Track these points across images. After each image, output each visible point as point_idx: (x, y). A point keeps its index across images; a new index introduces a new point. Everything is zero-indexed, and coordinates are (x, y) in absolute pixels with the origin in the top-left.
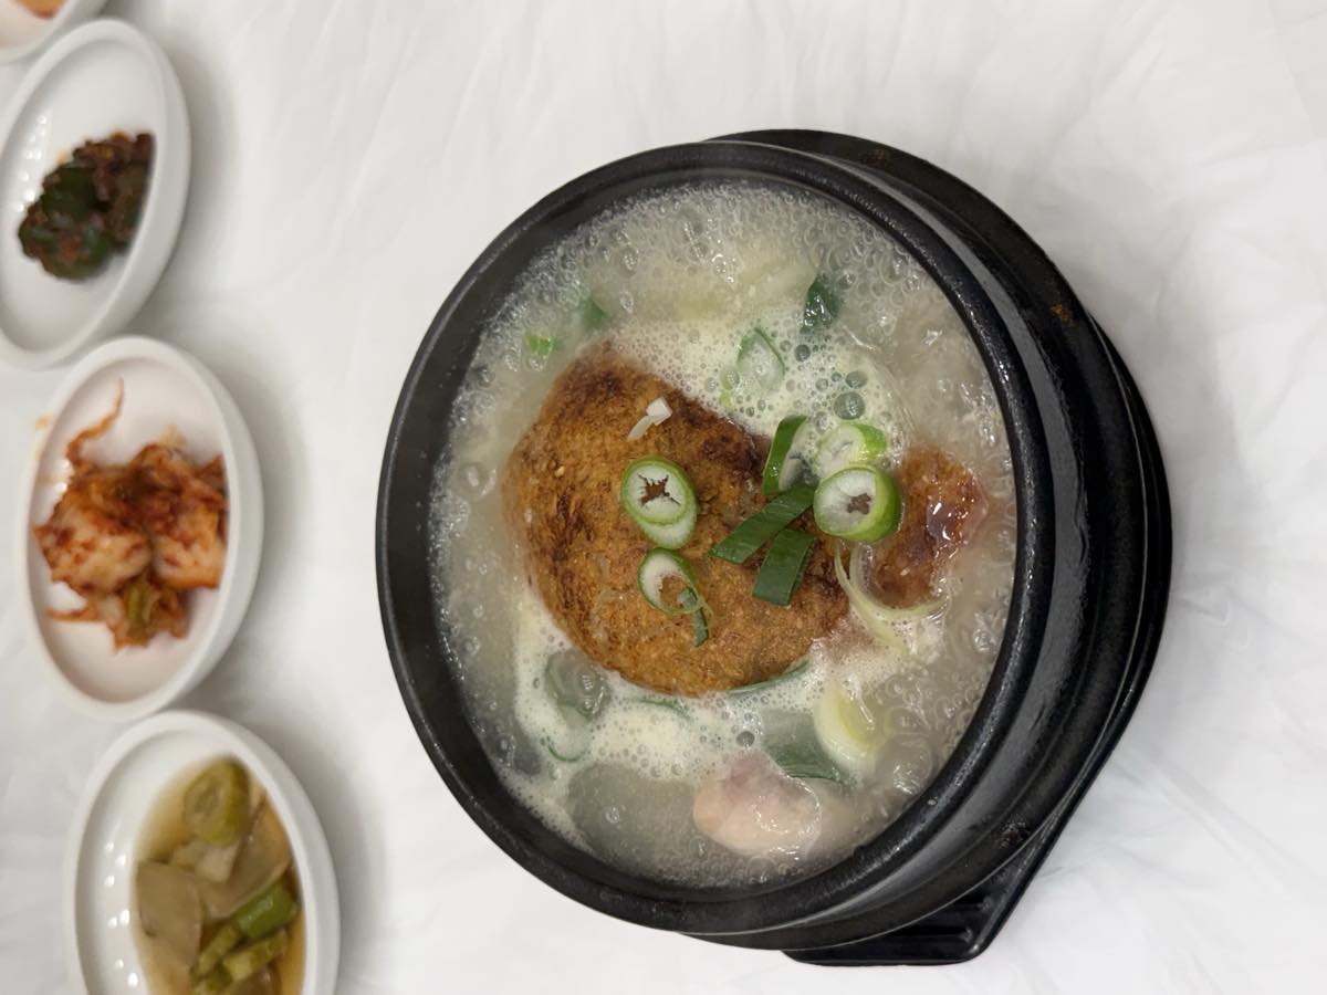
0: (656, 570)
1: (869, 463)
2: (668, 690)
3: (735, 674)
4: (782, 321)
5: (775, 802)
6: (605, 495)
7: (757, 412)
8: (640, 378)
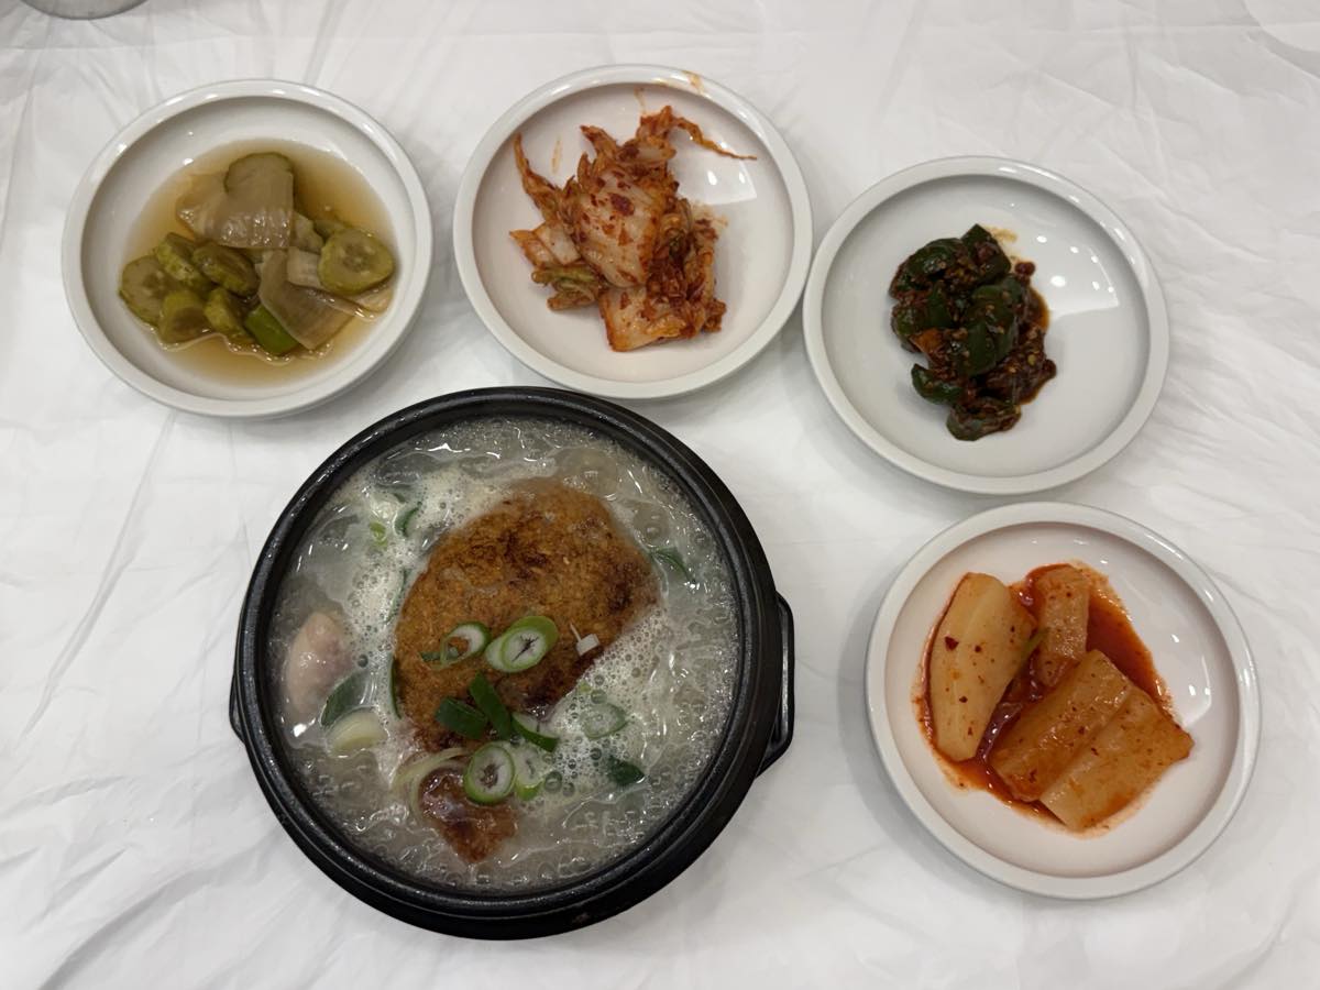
0: (475, 636)
1: (515, 786)
2: (405, 611)
3: (404, 666)
4: (625, 744)
5: (317, 680)
6: (537, 601)
7: (571, 711)
8: (620, 625)
